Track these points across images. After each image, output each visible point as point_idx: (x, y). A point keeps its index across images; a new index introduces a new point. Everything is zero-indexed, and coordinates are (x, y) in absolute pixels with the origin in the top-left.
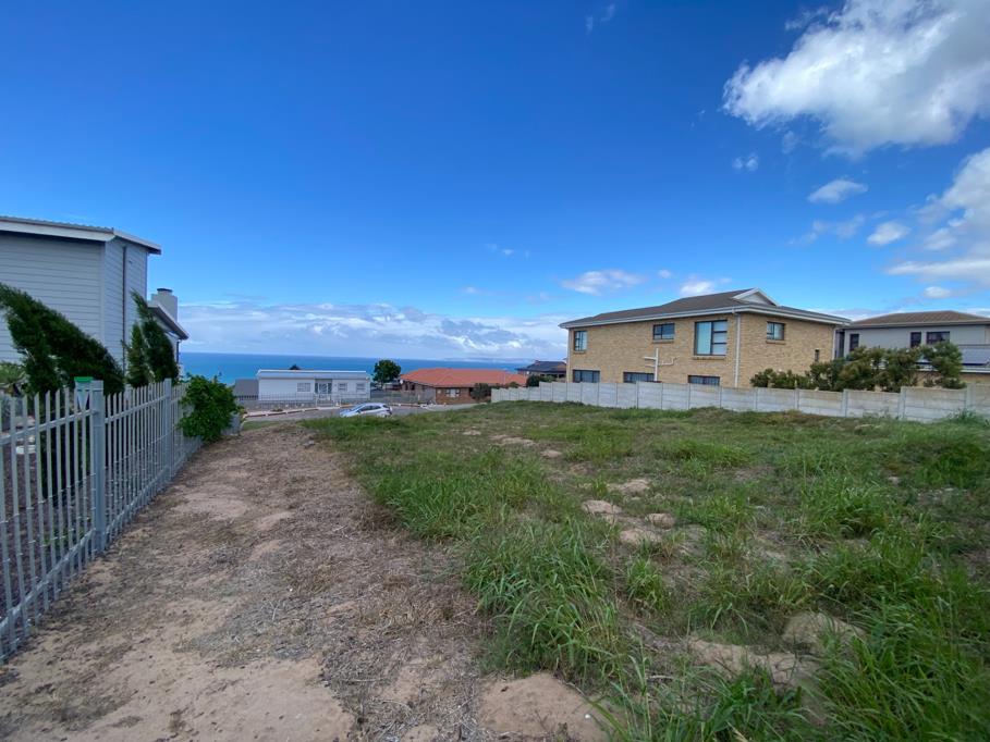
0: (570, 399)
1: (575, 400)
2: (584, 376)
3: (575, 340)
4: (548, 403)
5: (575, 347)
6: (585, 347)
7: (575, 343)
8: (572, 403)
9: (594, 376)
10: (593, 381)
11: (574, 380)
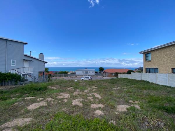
0: (143, 79)
1: (145, 80)
2: (151, 70)
3: (146, 57)
4: (134, 80)
5: (146, 60)
6: (150, 59)
7: (146, 58)
8: (144, 81)
9: (155, 70)
10: (155, 73)
11: (146, 72)
